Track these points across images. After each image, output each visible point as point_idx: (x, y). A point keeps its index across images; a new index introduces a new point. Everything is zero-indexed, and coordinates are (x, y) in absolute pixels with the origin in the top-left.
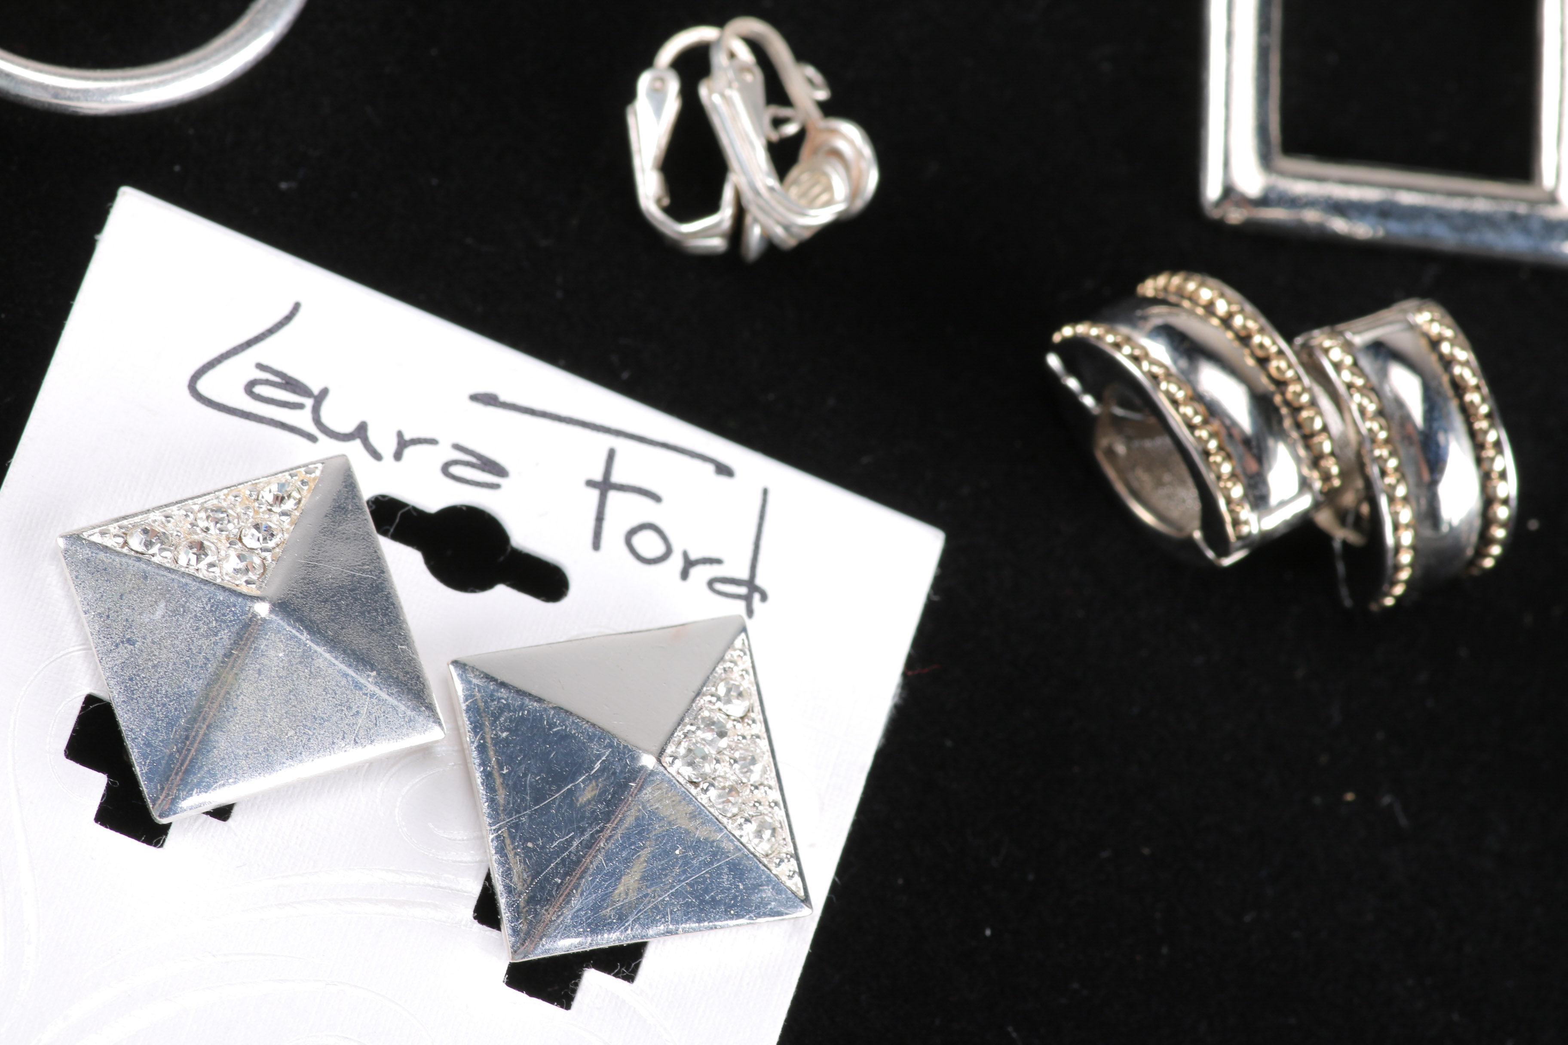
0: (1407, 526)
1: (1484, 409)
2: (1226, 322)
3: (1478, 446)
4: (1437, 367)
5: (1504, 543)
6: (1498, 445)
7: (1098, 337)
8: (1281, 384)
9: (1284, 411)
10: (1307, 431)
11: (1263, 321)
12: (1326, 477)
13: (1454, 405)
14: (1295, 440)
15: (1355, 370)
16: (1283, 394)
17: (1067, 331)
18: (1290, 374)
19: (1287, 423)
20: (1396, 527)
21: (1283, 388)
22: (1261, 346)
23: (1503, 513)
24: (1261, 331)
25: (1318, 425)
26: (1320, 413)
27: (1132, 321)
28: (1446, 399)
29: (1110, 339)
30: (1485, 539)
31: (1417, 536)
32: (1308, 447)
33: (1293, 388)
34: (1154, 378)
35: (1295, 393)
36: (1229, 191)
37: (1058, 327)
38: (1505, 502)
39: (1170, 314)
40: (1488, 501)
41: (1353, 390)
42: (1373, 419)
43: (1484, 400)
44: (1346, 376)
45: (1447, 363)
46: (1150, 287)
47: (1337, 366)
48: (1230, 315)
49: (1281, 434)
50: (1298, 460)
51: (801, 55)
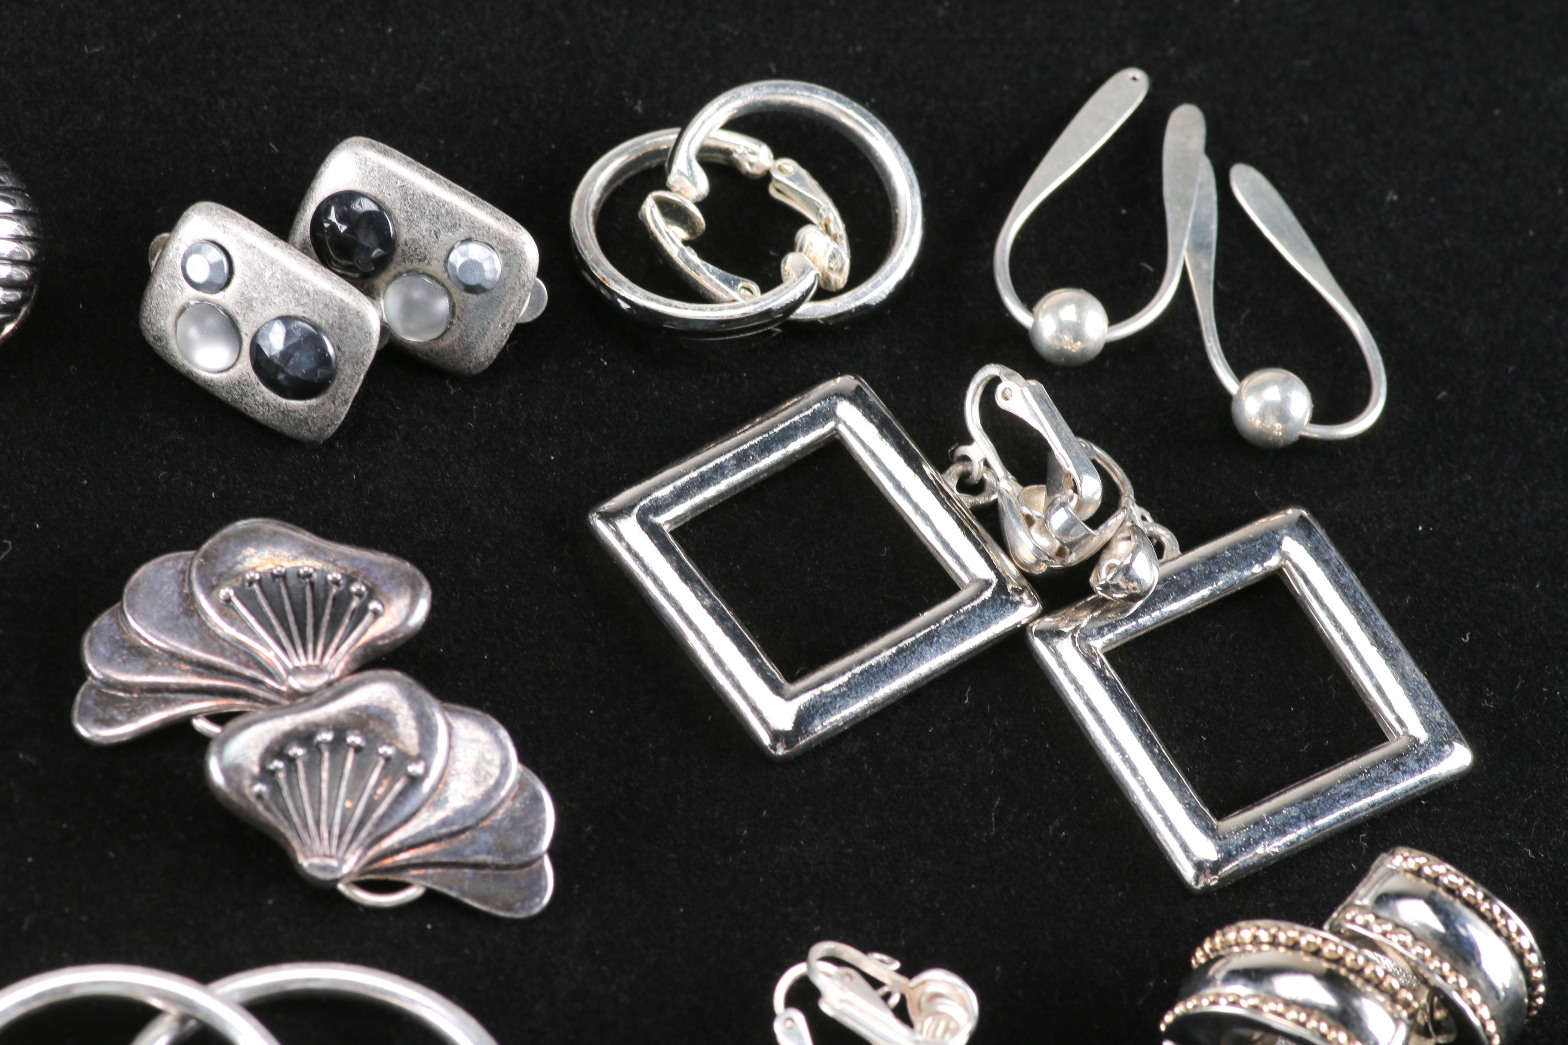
0: (1481, 1005)
1: (1480, 895)
2: (1274, 943)
3: (1492, 922)
4: (1431, 887)
5: (1545, 982)
6: (1503, 913)
7: (1195, 1007)
8: (1339, 961)
9: (1352, 977)
10: (1376, 981)
11: (1298, 927)
12: (1406, 1005)
13: (1458, 904)
14: (1371, 993)
15: (1380, 921)
16: (1345, 966)
17: (1169, 1018)
18: (1341, 951)
19: (1359, 983)
20: (1474, 1010)
21: (1342, 962)
22: (1309, 943)
23: (1533, 958)
24: (1302, 933)
25: (1381, 974)
26: (1375, 963)
27: (1209, 982)
28: (1451, 904)
29: (1205, 1002)
30: (1531, 984)
31: (1491, 1010)
32: (1383, 992)
33: (1349, 959)
34: (1255, 1008)
35: (1352, 960)
36: (1200, 866)
37: (1160, 1019)
38: (1531, 950)
39: (1228, 962)
40: (1519, 955)
41: (1388, 936)
42: (1414, 946)
43: (1475, 889)
44: (1377, 929)
45: (1435, 880)
46: (1199, 957)
47: (1366, 926)
48: (1274, 937)
49: (1358, 993)
50: (1382, 1004)
51: (866, 948)
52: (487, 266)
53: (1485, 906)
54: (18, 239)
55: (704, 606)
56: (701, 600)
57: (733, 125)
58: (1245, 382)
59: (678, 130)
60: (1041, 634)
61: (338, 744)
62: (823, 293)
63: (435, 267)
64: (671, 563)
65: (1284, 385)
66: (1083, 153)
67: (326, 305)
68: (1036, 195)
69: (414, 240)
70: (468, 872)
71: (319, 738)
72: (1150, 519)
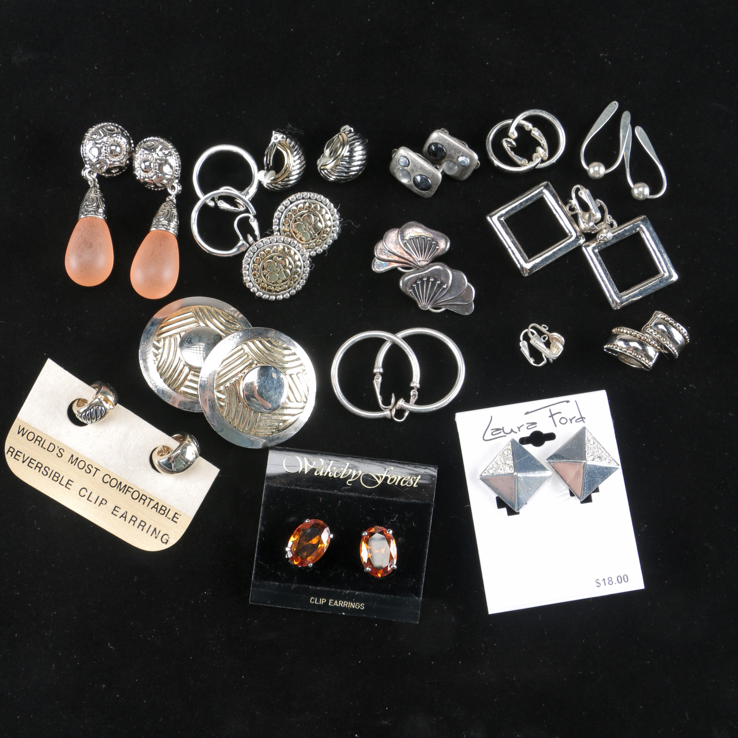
0: (673, 347)
3: (676, 328)
5: (689, 338)
6: (679, 326)
8: (641, 338)
13: (669, 325)
14: (648, 345)
19: (646, 343)
24: (637, 333)
30: (686, 340)
31: (675, 347)
32: (651, 345)
36: (615, 304)
38: (685, 333)
39: (620, 336)
40: (683, 334)
45: (664, 319)
46: (614, 332)
49: (646, 345)
50: (651, 348)
52: (466, 162)
53: (674, 325)
54: (363, 155)
55: (511, 241)
56: (510, 239)
57: (525, 119)
58: (636, 185)
59: (513, 119)
60: (585, 247)
61: (428, 281)
62: (543, 161)
63: (455, 160)
64: (504, 230)
65: (644, 187)
66: (602, 124)
67: (430, 173)
68: (591, 135)
69: (450, 154)
70: (456, 306)
71: (424, 279)
72: (611, 218)
